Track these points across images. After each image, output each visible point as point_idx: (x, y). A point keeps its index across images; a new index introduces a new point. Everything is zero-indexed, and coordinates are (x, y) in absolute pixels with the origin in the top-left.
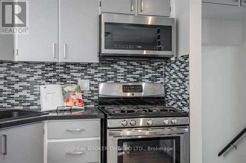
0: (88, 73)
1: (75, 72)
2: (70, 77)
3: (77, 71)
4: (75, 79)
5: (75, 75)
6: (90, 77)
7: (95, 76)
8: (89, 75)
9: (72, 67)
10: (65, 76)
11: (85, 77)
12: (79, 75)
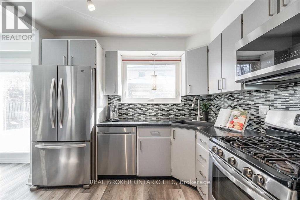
0: (268, 99)
1: (257, 99)
2: (253, 103)
3: (258, 97)
4: (257, 105)
5: (257, 101)
6: (270, 103)
7: (275, 102)
8: (269, 101)
9: (255, 94)
10: (250, 102)
11: (266, 103)
12: (260, 101)
